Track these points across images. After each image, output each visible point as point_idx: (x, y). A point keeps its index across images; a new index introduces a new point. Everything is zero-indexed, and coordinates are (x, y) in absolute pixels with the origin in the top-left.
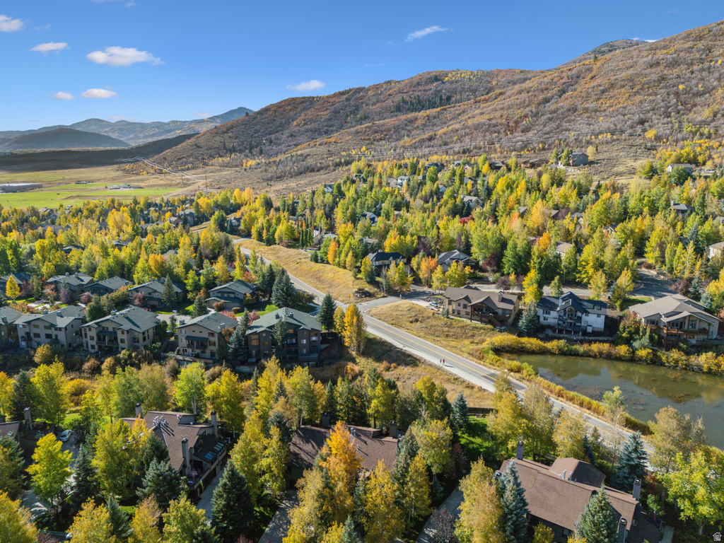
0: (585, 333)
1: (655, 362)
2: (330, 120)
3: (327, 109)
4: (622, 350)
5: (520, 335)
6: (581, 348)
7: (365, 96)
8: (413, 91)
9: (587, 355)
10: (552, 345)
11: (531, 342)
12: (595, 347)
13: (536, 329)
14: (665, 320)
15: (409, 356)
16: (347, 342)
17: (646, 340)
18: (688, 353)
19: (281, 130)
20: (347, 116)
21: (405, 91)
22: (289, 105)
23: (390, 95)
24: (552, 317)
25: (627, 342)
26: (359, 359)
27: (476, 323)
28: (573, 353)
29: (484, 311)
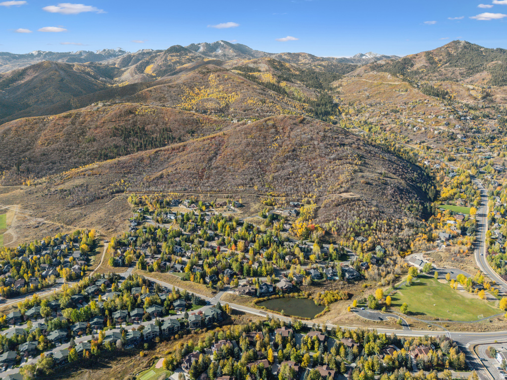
0: (270, 293)
1: (284, 297)
2: (67, 140)
3: (60, 131)
4: (278, 296)
5: (258, 298)
6: (271, 297)
7: (85, 121)
8: (119, 121)
9: (272, 299)
10: (265, 298)
11: (261, 299)
12: (273, 296)
13: (261, 295)
14: (284, 288)
15: (242, 312)
16: (227, 312)
17: (281, 293)
18: (288, 293)
19: (31, 149)
20: (78, 137)
21: (113, 120)
22: (26, 125)
23: (104, 123)
24: (263, 291)
25: (278, 294)
26: (232, 316)
27: (247, 296)
28: (269, 299)
29: (249, 293)
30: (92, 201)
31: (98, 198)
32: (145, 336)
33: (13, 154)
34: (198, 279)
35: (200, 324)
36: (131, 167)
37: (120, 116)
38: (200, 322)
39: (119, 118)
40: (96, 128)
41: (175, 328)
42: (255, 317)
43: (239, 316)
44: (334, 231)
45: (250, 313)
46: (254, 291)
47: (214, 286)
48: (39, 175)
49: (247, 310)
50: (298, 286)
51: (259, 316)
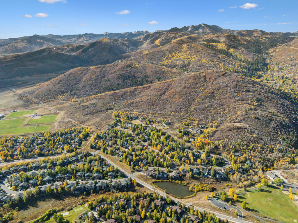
0: (164, 178)
1: (172, 182)
2: (96, 80)
3: (94, 75)
4: (168, 180)
5: (156, 179)
6: (163, 181)
7: (106, 70)
8: (123, 70)
9: (164, 182)
10: (160, 181)
11: (157, 180)
12: (165, 180)
13: (158, 178)
14: (173, 176)
15: (143, 186)
16: (134, 184)
17: (171, 179)
18: (175, 180)
19: (79, 83)
20: (102, 78)
21: (120, 70)
22: (79, 71)
23: (115, 71)
24: (160, 176)
25: (169, 179)
26: (136, 187)
27: (150, 177)
28: (162, 182)
29: (151, 176)
30: (96, 112)
31: (100, 111)
32: (86, 188)
33: (70, 85)
34: (127, 162)
35: (117, 188)
36: (120, 96)
37: (124, 68)
38: (117, 186)
39: (123, 69)
40: (111, 74)
41: (102, 187)
42: (148, 190)
43: (140, 187)
44: (221, 147)
45: (147, 188)
46: (155, 175)
47: (134, 168)
48: (79, 97)
49: (146, 185)
50: (183, 177)
51: (151, 190)
